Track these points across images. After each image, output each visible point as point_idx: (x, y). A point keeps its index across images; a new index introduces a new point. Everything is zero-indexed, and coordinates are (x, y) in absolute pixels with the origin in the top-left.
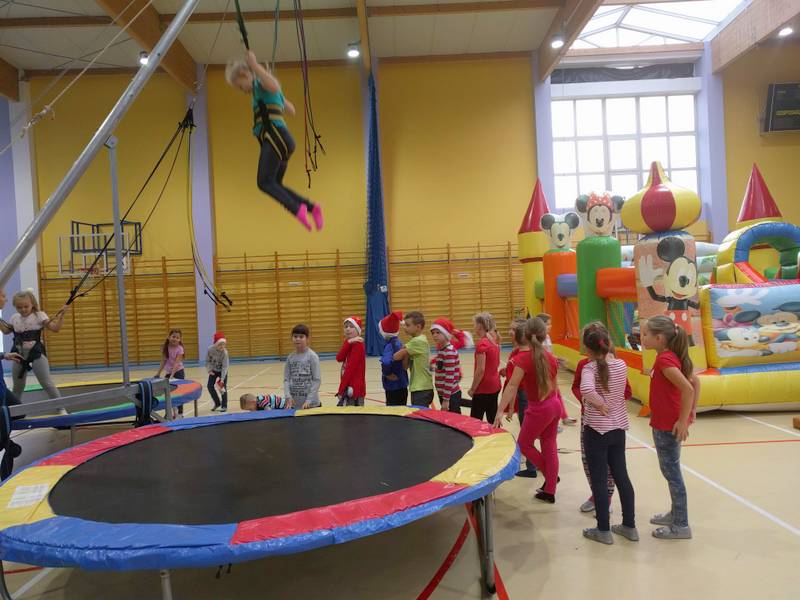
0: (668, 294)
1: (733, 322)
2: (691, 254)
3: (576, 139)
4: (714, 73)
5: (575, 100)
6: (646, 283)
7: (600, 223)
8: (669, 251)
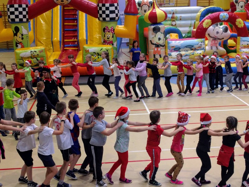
0: (155, 43)
1: (173, 51)
2: (162, 30)
6: (150, 39)
7: (145, 11)
8: (156, 30)
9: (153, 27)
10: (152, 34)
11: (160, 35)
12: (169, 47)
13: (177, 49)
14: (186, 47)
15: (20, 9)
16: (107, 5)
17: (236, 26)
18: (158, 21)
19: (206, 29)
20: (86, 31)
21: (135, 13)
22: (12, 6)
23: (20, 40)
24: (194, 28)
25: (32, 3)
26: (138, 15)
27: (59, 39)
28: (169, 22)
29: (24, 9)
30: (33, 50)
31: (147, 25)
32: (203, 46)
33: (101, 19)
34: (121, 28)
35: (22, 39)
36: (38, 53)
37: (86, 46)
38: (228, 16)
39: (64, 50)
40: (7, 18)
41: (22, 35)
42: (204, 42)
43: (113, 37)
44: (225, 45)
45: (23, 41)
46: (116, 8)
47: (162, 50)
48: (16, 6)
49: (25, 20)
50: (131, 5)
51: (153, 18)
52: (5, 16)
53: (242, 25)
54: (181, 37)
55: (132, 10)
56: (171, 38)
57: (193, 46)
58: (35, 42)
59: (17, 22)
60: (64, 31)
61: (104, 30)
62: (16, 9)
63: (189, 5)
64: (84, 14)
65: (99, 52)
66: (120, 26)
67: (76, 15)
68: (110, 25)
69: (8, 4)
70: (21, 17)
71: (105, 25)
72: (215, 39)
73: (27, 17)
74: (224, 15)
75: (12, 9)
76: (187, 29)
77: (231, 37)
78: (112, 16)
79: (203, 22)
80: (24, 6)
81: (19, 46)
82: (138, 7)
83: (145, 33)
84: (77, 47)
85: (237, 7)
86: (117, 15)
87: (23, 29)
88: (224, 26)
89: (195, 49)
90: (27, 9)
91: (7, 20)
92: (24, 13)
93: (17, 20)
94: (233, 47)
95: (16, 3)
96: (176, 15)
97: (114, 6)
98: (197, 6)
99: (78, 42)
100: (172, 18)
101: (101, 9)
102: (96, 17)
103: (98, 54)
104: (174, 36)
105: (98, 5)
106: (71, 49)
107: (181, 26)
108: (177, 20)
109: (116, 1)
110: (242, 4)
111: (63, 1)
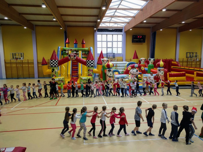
0: (109, 76)
1: (116, 79)
2: (112, 71)
3: (102, 41)
4: (125, 32)
5: (102, 35)
6: (107, 74)
7: (105, 63)
8: (109, 71)
9: (108, 69)
10: (108, 72)
11: (111, 73)
12: (115, 77)
13: (118, 78)
14: (122, 77)
16: (90, 61)
17: (141, 70)
18: (110, 67)
19: (129, 71)
20: (82, 71)
21: (101, 64)
22: (52, 60)
23: (54, 74)
24: (125, 70)
25: (60, 59)
26: (103, 65)
27: (70, 74)
28: (115, 68)
29: (57, 62)
30: (59, 78)
31: (106, 69)
32: (128, 77)
33: (88, 66)
34: (95, 70)
35: (55, 73)
36: (61, 79)
37: (81, 77)
38: (138, 66)
39: (72, 78)
41: (55, 72)
42: (128, 76)
44: (137, 77)
45: (56, 74)
46: (94, 62)
47: (112, 79)
48: (53, 60)
49: (57, 66)
50: (100, 61)
51: (108, 66)
52: (49, 64)
53: (144, 69)
54: (119, 74)
55: (100, 63)
56: (116, 74)
57: (124, 77)
58: (60, 75)
59: (54, 67)
60: (72, 70)
61: (89, 70)
62: (53, 62)
63: (122, 61)
64: (81, 64)
65: (86, 79)
66: (95, 69)
67: (78, 64)
68: (91, 69)
69: (50, 59)
71: (89, 68)
72: (133, 74)
74: (136, 65)
75: (52, 62)
76: (122, 70)
77: (139, 74)
78: (92, 65)
79: (128, 68)
80: (57, 60)
81: (54, 76)
82: (102, 61)
83: (105, 72)
84: (78, 77)
85: (141, 62)
86: (94, 65)
87: (56, 70)
88: (136, 69)
89: (125, 79)
91: (49, 66)
92: (57, 63)
93: (54, 66)
94: (140, 78)
95: (53, 59)
96: (117, 65)
97: (93, 61)
98: (126, 61)
99: (78, 75)
100: (116, 66)
101: (87, 62)
102: (86, 65)
103: (86, 80)
104: (117, 73)
105: (86, 61)
106: (75, 78)
107: (119, 69)
108: (118, 67)
109: (94, 59)
110: (143, 61)
111: (72, 59)
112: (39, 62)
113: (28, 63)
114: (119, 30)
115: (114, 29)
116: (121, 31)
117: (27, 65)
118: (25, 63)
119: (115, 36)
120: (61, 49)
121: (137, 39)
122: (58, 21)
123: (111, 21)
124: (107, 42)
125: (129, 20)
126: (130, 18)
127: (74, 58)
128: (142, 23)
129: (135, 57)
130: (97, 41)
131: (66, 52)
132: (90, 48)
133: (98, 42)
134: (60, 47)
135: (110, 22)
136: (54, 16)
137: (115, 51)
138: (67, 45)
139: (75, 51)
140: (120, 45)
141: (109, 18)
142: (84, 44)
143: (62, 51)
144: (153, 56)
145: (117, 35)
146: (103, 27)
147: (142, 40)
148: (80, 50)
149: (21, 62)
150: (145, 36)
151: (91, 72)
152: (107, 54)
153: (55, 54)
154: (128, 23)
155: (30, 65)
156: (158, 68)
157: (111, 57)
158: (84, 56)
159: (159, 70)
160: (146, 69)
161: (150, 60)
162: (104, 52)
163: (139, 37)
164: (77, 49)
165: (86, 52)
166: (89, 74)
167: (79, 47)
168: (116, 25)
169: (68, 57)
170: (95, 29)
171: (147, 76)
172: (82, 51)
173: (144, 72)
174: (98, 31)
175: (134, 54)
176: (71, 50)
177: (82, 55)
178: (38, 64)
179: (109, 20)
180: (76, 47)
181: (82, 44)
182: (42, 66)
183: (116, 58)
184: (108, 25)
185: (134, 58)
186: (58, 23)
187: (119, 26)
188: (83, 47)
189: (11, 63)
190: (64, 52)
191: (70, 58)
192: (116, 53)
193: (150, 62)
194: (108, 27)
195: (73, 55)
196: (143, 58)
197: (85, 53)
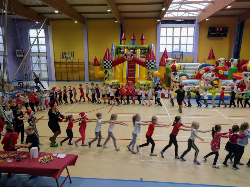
0: (174, 81)
2: (178, 74)
3: (166, 37)
4: (198, 23)
5: (167, 28)
6: (172, 78)
8: (175, 74)
9: (173, 72)
10: (173, 76)
11: (177, 77)
12: (181, 83)
13: (186, 84)
14: (191, 83)
15: (109, 62)
16: (151, 61)
17: (219, 74)
18: (176, 70)
19: (202, 75)
20: (139, 73)
21: (165, 65)
22: (105, 60)
23: (107, 77)
24: (195, 74)
25: (114, 59)
26: (166, 67)
27: (126, 77)
28: (182, 71)
30: (113, 82)
31: (170, 72)
32: (200, 83)
33: (147, 68)
34: (157, 72)
36: (115, 83)
37: (138, 81)
38: (214, 68)
39: (127, 82)
40: (102, 66)
41: (109, 74)
42: (200, 81)
43: (152, 77)
44: (212, 83)
45: (109, 77)
46: (155, 63)
49: (110, 67)
50: (162, 61)
51: (174, 68)
52: (101, 65)
53: (222, 73)
54: (188, 78)
55: (163, 64)
56: (183, 79)
57: (194, 83)
58: (114, 78)
59: (107, 68)
60: (128, 73)
61: (148, 73)
62: (107, 62)
63: (193, 62)
64: (139, 65)
65: (145, 84)
66: (156, 72)
67: (135, 65)
68: (151, 71)
69: (103, 59)
70: (109, 66)
71: (149, 71)
72: (206, 80)
73: (112, 66)
74: (212, 68)
75: (105, 62)
76: (191, 74)
77: (216, 80)
78: (153, 66)
79: (200, 71)
81: (107, 79)
82: (166, 62)
83: (169, 75)
84: (134, 81)
85: (219, 64)
86: (155, 66)
87: (109, 72)
88: (212, 73)
89: (196, 85)
90: (112, 62)
91: (102, 67)
94: (216, 85)
95: (107, 59)
96: (185, 67)
97: (154, 61)
98: (197, 63)
99: (135, 78)
100: (184, 68)
101: (147, 63)
102: (145, 67)
103: (144, 85)
104: (184, 77)
105: (146, 61)
106: (131, 82)
107: (188, 73)
108: (186, 69)
109: (155, 59)
110: (222, 62)
111: (129, 59)
112: (90, 62)
113: (79, 64)
114: (189, 21)
115: (183, 20)
116: (194, 23)
117: (77, 66)
118: (75, 64)
119: (184, 30)
120: (116, 47)
121: (215, 32)
122: (113, 12)
123: (180, 9)
124: (173, 37)
125: (206, 6)
126: (206, 4)
127: (131, 58)
128: (224, 9)
129: (211, 57)
130: (160, 36)
131: (122, 51)
132: (151, 45)
133: (161, 38)
134: (114, 44)
135: (178, 11)
136: (109, 6)
137: (183, 49)
138: (122, 41)
139: (132, 49)
140: (191, 40)
141: (178, 5)
142: (144, 40)
143: (117, 49)
144: (237, 56)
145: (188, 27)
146: (169, 17)
147: (222, 33)
148: (139, 48)
149: (71, 62)
150: (227, 28)
151: (151, 76)
152: (173, 52)
153: (109, 53)
154: (204, 11)
155: (80, 66)
156: (244, 73)
157: (178, 56)
158: (143, 55)
159: (246, 75)
160: (226, 73)
161: (232, 61)
162: (169, 50)
163: (218, 29)
164: (134, 46)
165: (146, 50)
166: (149, 78)
167: (138, 45)
168: (186, 15)
169: (124, 57)
170: (158, 21)
171: (226, 83)
172: (140, 50)
173: (223, 77)
174: (162, 24)
175: (210, 53)
176: (127, 48)
177: (141, 54)
178: (89, 65)
179: (177, 8)
180: (133, 44)
181: (141, 40)
182: (94, 67)
183: (185, 58)
184: (175, 14)
185: (209, 58)
186: (114, 15)
187: (190, 15)
188: (142, 44)
189: (61, 63)
190: (119, 50)
191: (126, 58)
192: (184, 51)
193: (232, 63)
194: (175, 17)
195: (130, 54)
196: (223, 59)
197: (144, 52)
